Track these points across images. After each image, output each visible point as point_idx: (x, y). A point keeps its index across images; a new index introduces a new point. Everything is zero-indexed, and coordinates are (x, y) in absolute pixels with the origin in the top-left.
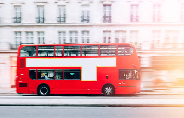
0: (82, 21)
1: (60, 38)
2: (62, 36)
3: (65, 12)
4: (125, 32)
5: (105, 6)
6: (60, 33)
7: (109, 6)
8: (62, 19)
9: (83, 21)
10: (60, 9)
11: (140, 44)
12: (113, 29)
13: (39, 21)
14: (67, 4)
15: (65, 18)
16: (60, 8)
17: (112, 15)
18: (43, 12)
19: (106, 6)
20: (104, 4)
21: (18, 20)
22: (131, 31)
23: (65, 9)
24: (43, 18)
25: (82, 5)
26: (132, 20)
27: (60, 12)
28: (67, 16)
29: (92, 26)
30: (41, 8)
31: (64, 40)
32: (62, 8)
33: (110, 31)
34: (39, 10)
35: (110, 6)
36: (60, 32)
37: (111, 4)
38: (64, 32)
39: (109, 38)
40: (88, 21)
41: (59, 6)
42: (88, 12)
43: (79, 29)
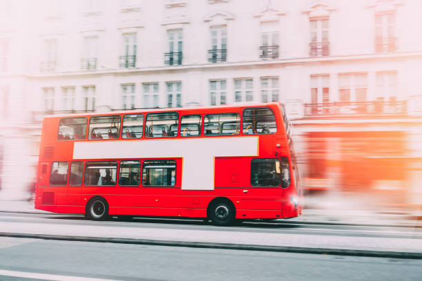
0: (261, 56)
1: (214, 95)
2: (218, 91)
3: (224, 40)
4: (364, 74)
5: (313, 20)
6: (214, 84)
7: (323, 20)
8: (217, 55)
9: (264, 55)
10: (214, 34)
11: (405, 102)
12: (333, 70)
13: (171, 62)
14: (230, 23)
15: (224, 51)
16: (215, 32)
17: (332, 39)
18: (180, 43)
19: (316, 20)
20: (310, 18)
21: (130, 61)
22: (379, 74)
23: (224, 34)
24: (180, 54)
25: (262, 23)
26: (379, 47)
27: (215, 40)
28: (229, 48)
29: (284, 65)
30: (176, 36)
31: (223, 98)
32: (219, 31)
33: (327, 76)
34: (172, 38)
35: (328, 20)
36: (213, 82)
37: (328, 16)
38: (223, 82)
39: (326, 90)
40: (275, 56)
41: (211, 27)
42: (276, 35)
43: (256, 74)
